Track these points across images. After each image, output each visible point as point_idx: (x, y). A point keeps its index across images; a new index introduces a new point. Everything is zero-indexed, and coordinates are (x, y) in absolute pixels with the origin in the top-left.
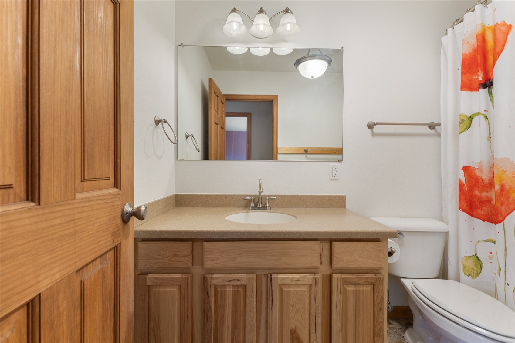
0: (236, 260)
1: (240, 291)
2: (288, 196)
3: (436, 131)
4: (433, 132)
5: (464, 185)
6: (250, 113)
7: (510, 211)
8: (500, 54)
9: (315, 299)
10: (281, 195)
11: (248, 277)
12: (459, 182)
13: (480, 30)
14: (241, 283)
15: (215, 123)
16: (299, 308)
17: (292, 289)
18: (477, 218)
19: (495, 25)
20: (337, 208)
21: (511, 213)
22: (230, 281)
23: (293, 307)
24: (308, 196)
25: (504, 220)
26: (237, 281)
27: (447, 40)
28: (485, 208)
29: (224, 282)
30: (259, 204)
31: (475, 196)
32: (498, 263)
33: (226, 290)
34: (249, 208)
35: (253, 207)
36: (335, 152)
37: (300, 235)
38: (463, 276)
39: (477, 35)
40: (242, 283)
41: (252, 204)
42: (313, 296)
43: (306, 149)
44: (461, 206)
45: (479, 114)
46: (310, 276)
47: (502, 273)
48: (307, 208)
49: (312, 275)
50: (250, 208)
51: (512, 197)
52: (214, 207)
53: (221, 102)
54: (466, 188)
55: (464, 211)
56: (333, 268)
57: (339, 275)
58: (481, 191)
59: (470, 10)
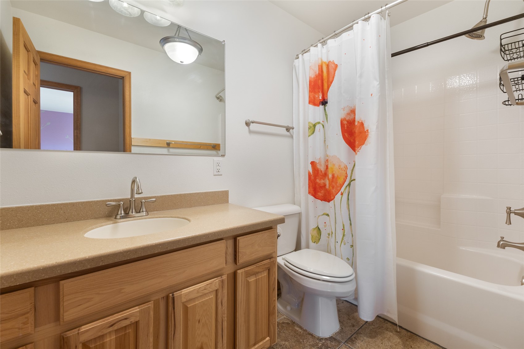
0: (123, 291)
1: (129, 333)
2: (168, 196)
3: (290, 133)
4: (288, 133)
5: (312, 175)
6: (78, 87)
7: (337, 192)
8: (332, 83)
9: (222, 304)
10: (160, 196)
11: (142, 309)
12: (309, 173)
13: (320, 62)
14: (131, 320)
15: (25, 92)
16: (206, 321)
17: (198, 302)
18: (318, 199)
19: (329, 62)
20: (221, 204)
21: (338, 193)
22: (112, 326)
23: (199, 323)
24: (192, 194)
25: (334, 198)
26: (126, 320)
27: (298, 63)
28: (322, 191)
29: (102, 331)
30: (131, 210)
31: (317, 183)
32: (331, 228)
33: (105, 341)
34: (116, 216)
35: (123, 215)
36: (199, 147)
37: (208, 237)
38: (311, 244)
39: (319, 66)
40: (133, 320)
41: (121, 211)
42: (219, 301)
43: (168, 142)
44: (310, 191)
45: (319, 123)
46: (217, 280)
47: (334, 235)
48: (191, 207)
49: (219, 279)
50: (118, 217)
51: (338, 182)
52: (47, 223)
53: (34, 61)
54: (313, 178)
55: (311, 195)
56: (238, 264)
57: (242, 270)
58: (320, 180)
59: (313, 46)
